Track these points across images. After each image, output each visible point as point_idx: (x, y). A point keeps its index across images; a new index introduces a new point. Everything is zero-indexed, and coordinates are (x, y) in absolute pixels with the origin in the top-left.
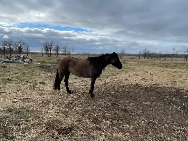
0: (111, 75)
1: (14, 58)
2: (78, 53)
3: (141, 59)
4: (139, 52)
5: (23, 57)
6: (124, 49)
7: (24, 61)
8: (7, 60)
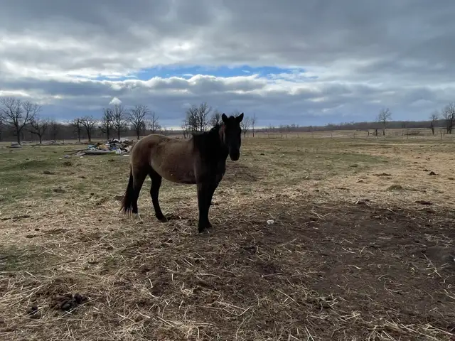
0: (308, 179)
1: (107, 145)
2: (267, 128)
3: (439, 133)
4: (434, 116)
5: (125, 142)
6: (388, 110)
7: (126, 151)
8: (92, 149)
